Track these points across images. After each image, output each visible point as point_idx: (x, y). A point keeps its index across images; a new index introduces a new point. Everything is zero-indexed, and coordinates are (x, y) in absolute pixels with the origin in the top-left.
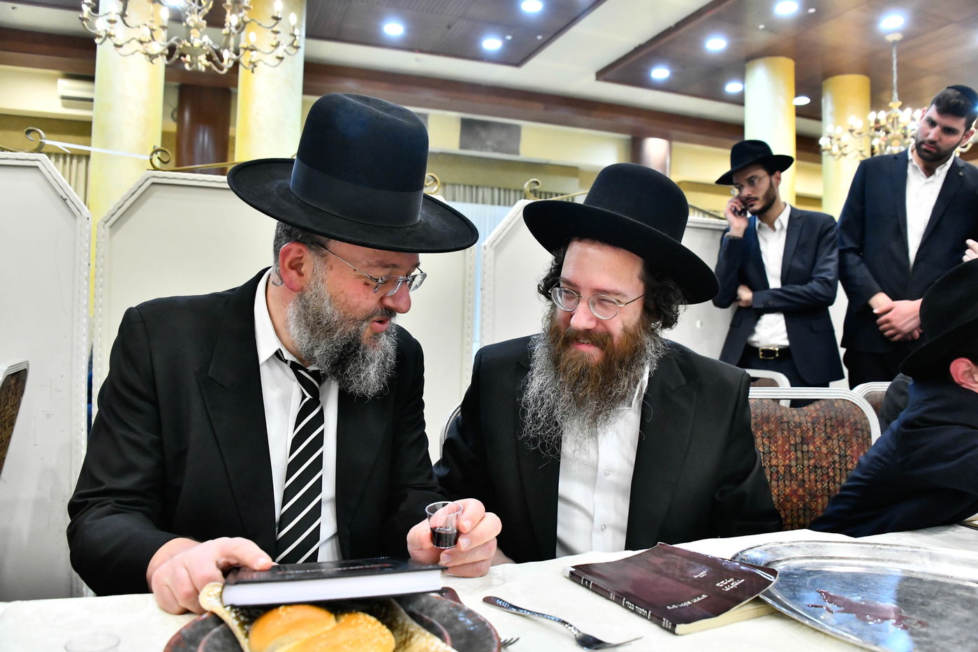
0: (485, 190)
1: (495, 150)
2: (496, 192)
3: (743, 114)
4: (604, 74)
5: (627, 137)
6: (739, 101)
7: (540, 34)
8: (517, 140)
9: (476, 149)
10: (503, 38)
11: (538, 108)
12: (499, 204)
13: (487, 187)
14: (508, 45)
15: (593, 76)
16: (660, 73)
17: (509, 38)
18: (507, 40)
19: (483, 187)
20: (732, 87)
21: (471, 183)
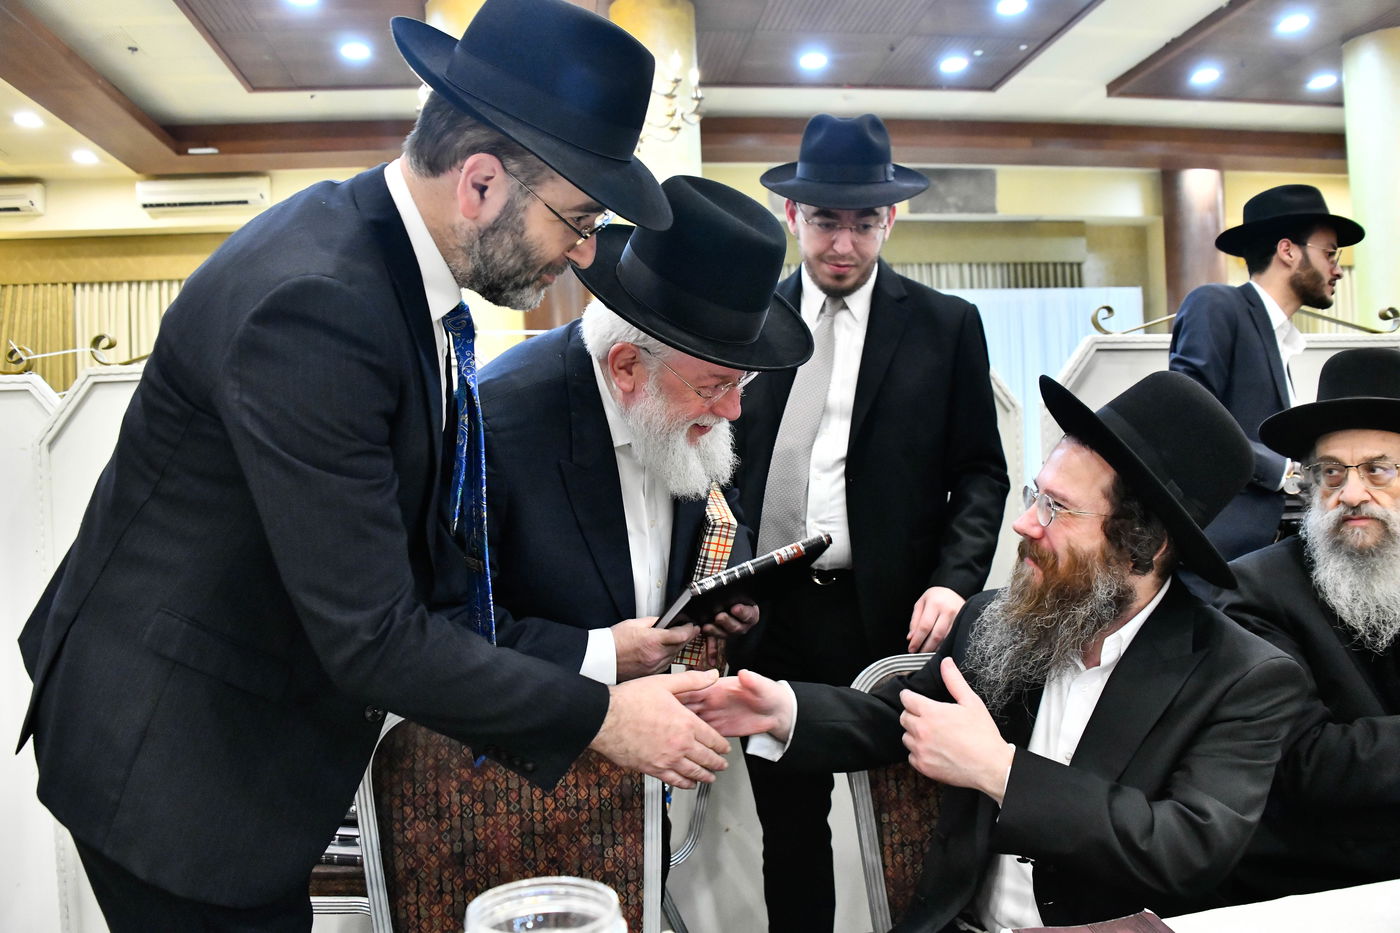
0: (950, 267)
1: (961, 210)
2: (966, 269)
3: (1342, 117)
4: (1117, 87)
5: (1156, 170)
6: (1336, 100)
8: (992, 192)
9: (933, 211)
10: (971, 55)
11: (1022, 145)
12: (972, 287)
13: (952, 264)
14: (977, 65)
15: (1104, 91)
16: (1205, 74)
17: (978, 53)
18: (975, 57)
19: (946, 264)
20: (1320, 82)
21: (929, 260)
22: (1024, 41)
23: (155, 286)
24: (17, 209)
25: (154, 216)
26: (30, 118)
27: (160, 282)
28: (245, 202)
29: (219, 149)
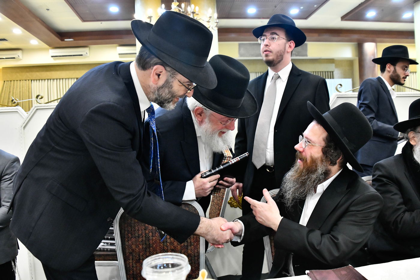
7: (315, 5)
15: (340, 19)
22: (316, 4)
23: (55, 80)
24: (14, 58)
25: (55, 60)
26: (18, 31)
27: (57, 79)
28: (82, 55)
29: (74, 39)
